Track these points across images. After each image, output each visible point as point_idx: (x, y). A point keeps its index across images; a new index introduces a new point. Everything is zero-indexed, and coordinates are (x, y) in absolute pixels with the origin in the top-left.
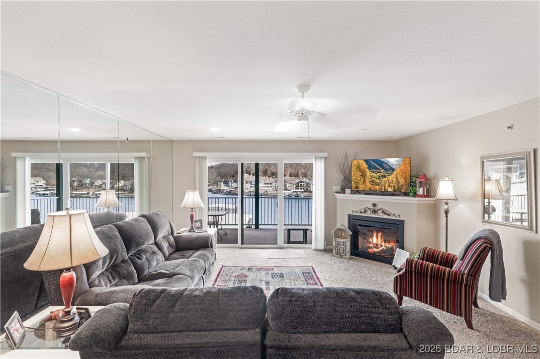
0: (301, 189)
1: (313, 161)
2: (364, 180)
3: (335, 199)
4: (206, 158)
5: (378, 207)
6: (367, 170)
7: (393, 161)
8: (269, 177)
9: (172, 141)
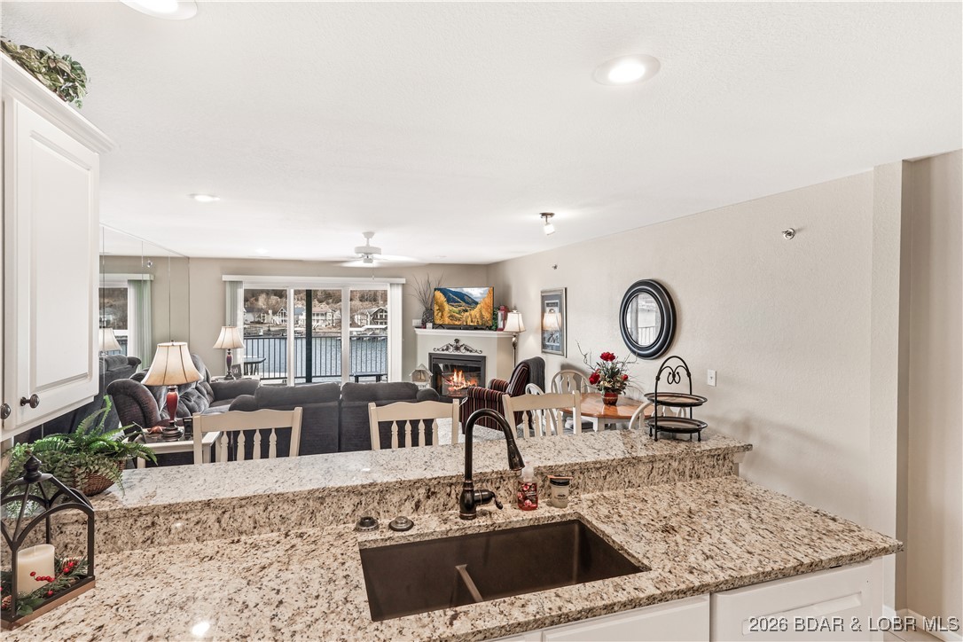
0: (381, 323)
1: (388, 288)
2: (442, 315)
3: (416, 335)
4: (241, 282)
5: (461, 343)
6: (445, 304)
7: (476, 292)
8: (320, 302)
9: (189, 258)
